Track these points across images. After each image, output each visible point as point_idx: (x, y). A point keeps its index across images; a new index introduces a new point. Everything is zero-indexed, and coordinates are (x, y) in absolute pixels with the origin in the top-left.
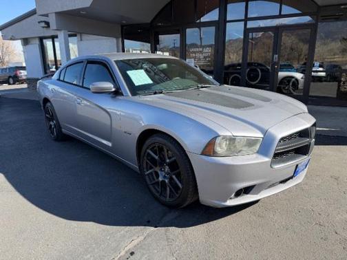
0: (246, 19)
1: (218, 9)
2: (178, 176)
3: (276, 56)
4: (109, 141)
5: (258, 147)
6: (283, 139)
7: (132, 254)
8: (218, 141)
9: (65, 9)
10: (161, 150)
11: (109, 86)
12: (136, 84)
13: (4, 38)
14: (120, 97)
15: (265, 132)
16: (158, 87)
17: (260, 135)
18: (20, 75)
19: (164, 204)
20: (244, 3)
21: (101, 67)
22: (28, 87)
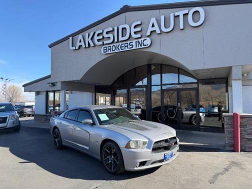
0: (162, 85)
1: (146, 78)
2: (117, 159)
3: (179, 104)
4: (87, 146)
5: (146, 145)
6: (156, 143)
7: (97, 187)
8: (131, 142)
9: (67, 80)
10: (110, 148)
11: (90, 121)
12: (102, 120)
13: (25, 91)
14: (94, 126)
15: (149, 139)
16: (112, 121)
17: (147, 141)
18: (25, 111)
19: (110, 173)
20: (160, 75)
21: (86, 112)
22: (34, 120)
